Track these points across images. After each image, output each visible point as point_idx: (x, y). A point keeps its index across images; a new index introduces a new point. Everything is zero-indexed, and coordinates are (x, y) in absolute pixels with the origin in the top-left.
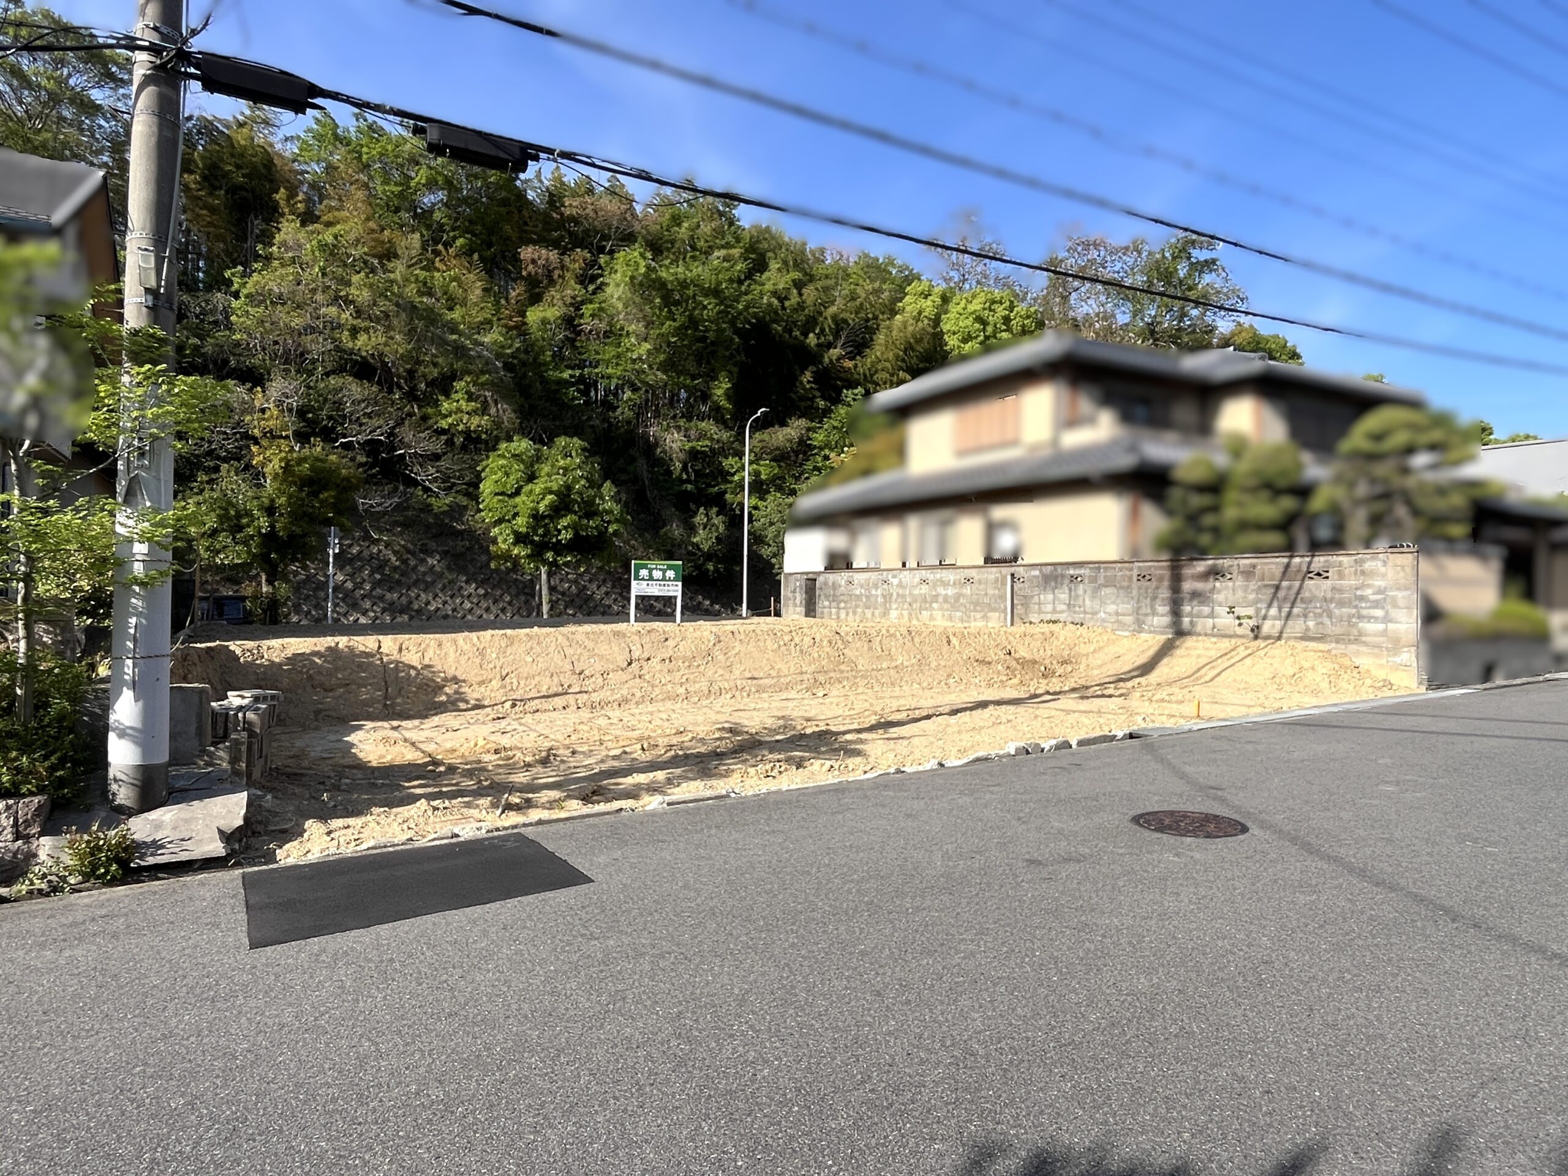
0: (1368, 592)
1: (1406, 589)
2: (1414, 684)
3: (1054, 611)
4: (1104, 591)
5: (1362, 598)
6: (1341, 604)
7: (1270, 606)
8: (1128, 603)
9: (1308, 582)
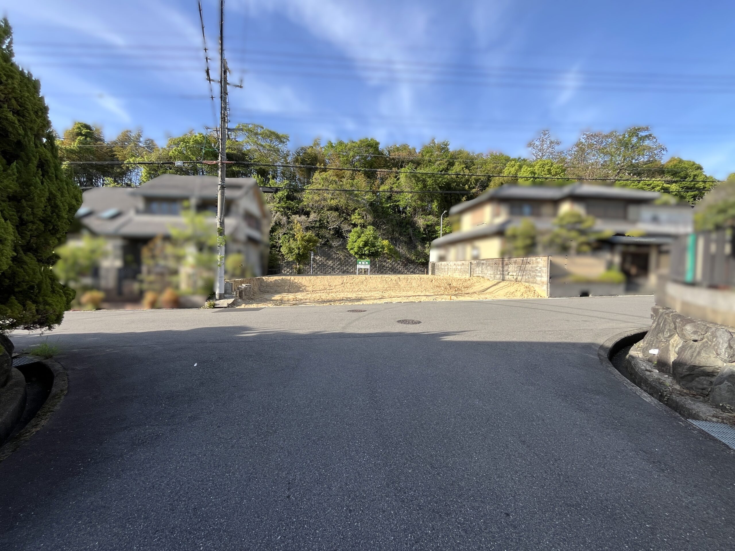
0: (538, 268)
1: (546, 267)
2: (546, 296)
3: (479, 274)
4: (489, 267)
5: (537, 270)
6: (533, 272)
7: (519, 272)
8: (492, 271)
9: (527, 265)
